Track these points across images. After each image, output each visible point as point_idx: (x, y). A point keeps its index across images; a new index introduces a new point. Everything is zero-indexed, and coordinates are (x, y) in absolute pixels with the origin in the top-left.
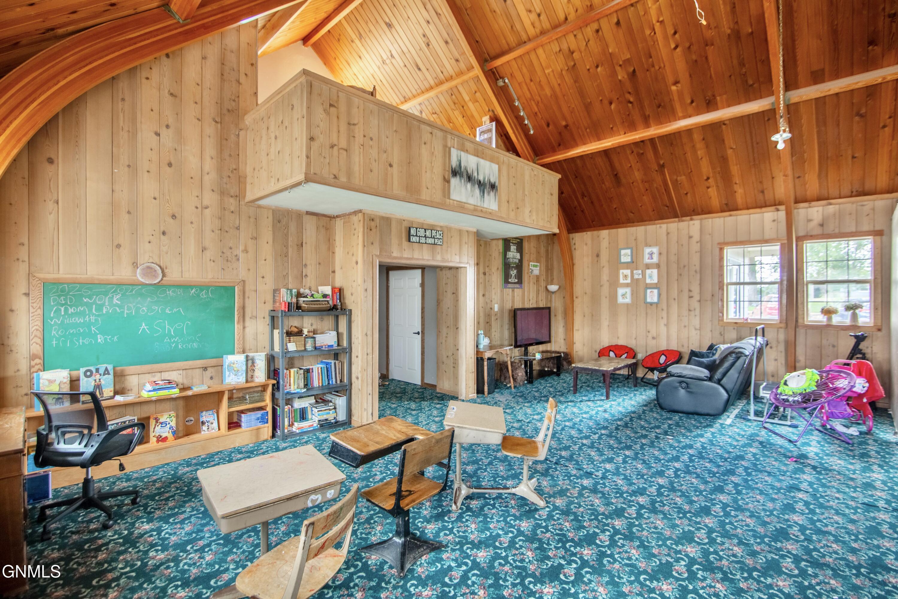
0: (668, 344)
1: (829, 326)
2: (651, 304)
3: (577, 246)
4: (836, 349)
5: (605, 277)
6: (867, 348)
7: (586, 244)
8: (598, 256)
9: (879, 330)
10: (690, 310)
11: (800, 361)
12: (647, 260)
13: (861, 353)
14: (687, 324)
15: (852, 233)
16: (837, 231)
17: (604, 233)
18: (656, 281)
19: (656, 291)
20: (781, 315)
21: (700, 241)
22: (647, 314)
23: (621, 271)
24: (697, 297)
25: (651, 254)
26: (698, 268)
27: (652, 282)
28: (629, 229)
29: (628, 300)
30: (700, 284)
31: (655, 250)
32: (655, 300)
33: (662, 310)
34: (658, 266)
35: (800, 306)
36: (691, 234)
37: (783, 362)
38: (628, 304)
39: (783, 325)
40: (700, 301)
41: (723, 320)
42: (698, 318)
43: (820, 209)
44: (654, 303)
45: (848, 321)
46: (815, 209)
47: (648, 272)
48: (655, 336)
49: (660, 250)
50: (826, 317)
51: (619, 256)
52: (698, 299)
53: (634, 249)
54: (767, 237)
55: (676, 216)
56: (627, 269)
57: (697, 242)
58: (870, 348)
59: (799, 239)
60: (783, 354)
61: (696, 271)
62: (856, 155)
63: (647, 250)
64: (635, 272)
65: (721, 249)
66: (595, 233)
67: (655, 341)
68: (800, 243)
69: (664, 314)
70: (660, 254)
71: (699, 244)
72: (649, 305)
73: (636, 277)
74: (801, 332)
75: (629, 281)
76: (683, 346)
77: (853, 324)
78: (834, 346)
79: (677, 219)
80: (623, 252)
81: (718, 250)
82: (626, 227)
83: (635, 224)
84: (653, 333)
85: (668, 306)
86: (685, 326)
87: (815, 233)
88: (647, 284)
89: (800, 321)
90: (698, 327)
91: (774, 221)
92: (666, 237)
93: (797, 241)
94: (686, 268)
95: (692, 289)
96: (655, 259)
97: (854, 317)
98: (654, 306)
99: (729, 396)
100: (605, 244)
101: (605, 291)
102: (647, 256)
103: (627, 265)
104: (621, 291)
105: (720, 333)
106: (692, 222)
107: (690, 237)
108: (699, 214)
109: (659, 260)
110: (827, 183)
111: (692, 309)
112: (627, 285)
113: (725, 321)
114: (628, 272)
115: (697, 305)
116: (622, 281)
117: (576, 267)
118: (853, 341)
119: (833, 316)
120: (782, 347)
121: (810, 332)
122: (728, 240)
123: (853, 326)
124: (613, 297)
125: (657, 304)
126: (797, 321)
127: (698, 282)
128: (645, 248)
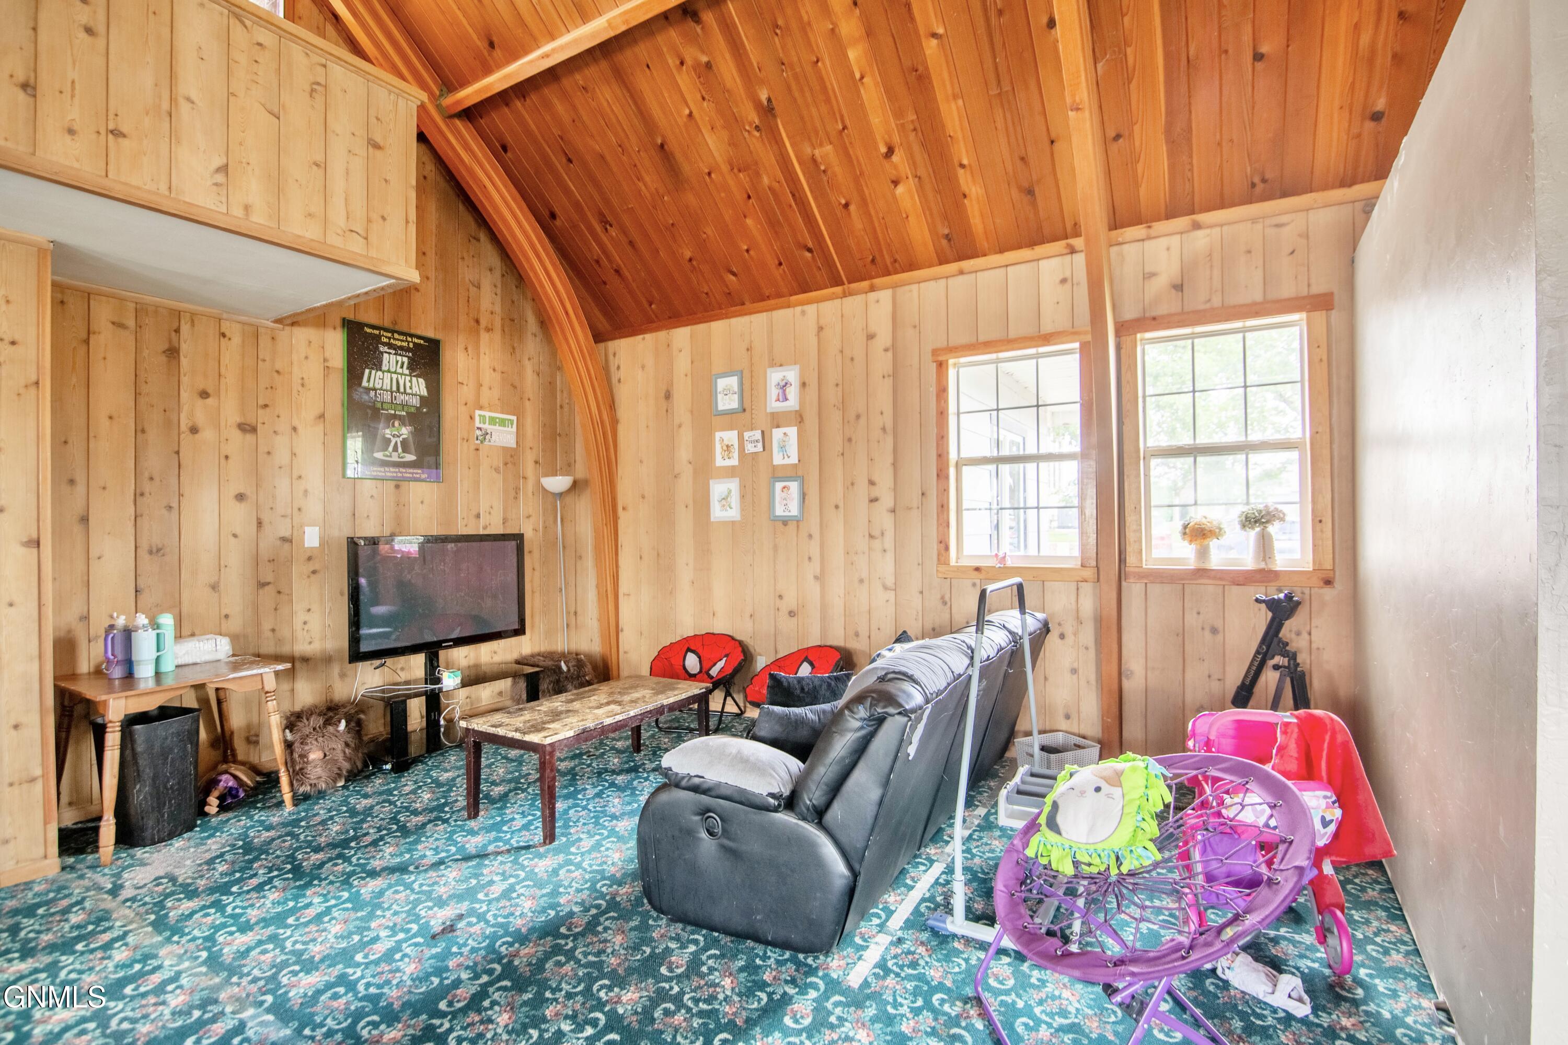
0: (824, 631)
1: (1201, 573)
2: (785, 522)
3: (622, 374)
4: (1220, 637)
5: (684, 453)
6: (1298, 634)
7: (643, 367)
8: (668, 396)
9: (1328, 582)
10: (871, 537)
11: (1132, 673)
12: (774, 405)
13: (1285, 654)
14: (864, 575)
15: (1255, 304)
16: (1217, 301)
17: (682, 335)
18: (794, 460)
19: (794, 486)
20: (1083, 547)
21: (893, 348)
22: (775, 548)
23: (718, 435)
24: (887, 501)
25: (784, 386)
26: (888, 419)
27: (787, 461)
28: (734, 321)
29: (733, 513)
30: (894, 464)
31: (792, 375)
32: (794, 510)
33: (810, 536)
34: (799, 418)
35: (1130, 519)
36: (873, 328)
37: (1093, 677)
38: (733, 522)
39: (1089, 573)
40: (893, 511)
41: (947, 563)
42: (890, 557)
43: (1175, 240)
44: (792, 518)
45: (1248, 560)
46: (1163, 242)
47: (777, 434)
48: (793, 606)
49: (802, 374)
50: (1193, 546)
51: (712, 394)
52: (891, 504)
53: (746, 374)
54: (1048, 326)
55: (837, 282)
56: (732, 429)
57: (886, 350)
58: (1305, 635)
59: (1125, 329)
60: (1092, 653)
61: (884, 429)
62: (1264, 49)
63: (775, 376)
64: (747, 435)
65: (941, 366)
66: (662, 335)
67: (794, 620)
68: (1126, 340)
69: (814, 548)
70: (804, 385)
71: (890, 354)
72: (780, 524)
73: (750, 448)
74: (1134, 591)
75: (734, 461)
76: (857, 635)
77: (1262, 565)
78: (1214, 631)
79: (838, 290)
80: (722, 383)
81: (934, 366)
82: (727, 317)
83: (748, 305)
84: (790, 601)
85: (823, 526)
86: (861, 581)
87: (1162, 310)
88: (774, 468)
89: (1131, 560)
90: (890, 581)
91: (1064, 281)
92: (814, 341)
93: (1118, 334)
94: (863, 421)
95: (875, 478)
96: (792, 403)
97: (1265, 546)
98: (792, 526)
99: (855, 875)
100: (682, 364)
101: (685, 488)
102: (773, 392)
103: (733, 419)
104: (718, 488)
105: (943, 598)
106: (872, 296)
107: (871, 337)
108: (888, 273)
109: (802, 402)
110: (1191, 157)
111: (876, 533)
112: (731, 472)
113: (953, 562)
114: (731, 436)
115: (887, 522)
116: (720, 462)
117: (621, 429)
118: (1263, 617)
119: (1213, 544)
120: (1088, 635)
121: (1155, 590)
122: (955, 340)
123: (1261, 571)
124: (702, 503)
125: (798, 521)
126: (1122, 560)
127: (890, 459)
128: (769, 371)
